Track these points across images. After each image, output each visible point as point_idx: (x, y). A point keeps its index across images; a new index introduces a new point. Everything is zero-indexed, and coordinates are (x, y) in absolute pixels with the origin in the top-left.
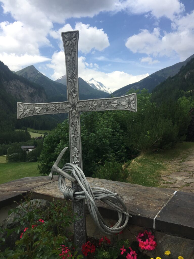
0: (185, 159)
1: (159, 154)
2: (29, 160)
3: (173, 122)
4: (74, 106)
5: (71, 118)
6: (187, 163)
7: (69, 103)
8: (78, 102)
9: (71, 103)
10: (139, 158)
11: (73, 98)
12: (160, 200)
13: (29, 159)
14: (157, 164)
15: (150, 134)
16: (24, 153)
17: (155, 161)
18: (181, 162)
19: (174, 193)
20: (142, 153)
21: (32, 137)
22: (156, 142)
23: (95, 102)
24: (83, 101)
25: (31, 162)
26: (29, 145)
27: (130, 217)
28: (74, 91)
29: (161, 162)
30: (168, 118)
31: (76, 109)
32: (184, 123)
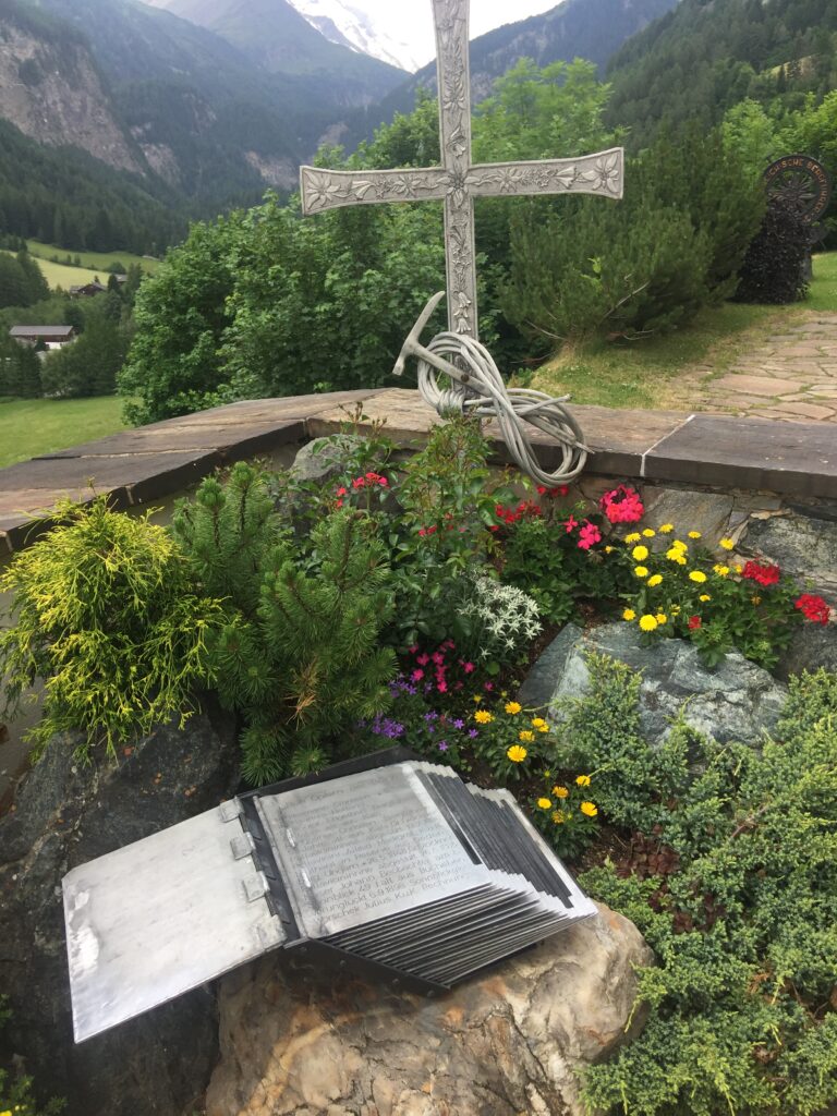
0: (725, 367)
1: (630, 352)
2: (54, 392)
3: (695, 222)
4: (458, 181)
5: (449, 212)
6: (732, 381)
7: (444, 171)
8: (469, 170)
9: (452, 171)
10: (554, 366)
11: (457, 157)
12: (654, 429)
13: (53, 387)
14: (624, 387)
15: (604, 271)
16: (27, 358)
17: (613, 376)
18: (708, 379)
19: (689, 419)
20: (565, 347)
21: (52, 286)
22: (625, 305)
23: (516, 171)
24: (485, 168)
25: (63, 398)
26: (43, 323)
27: (589, 454)
28: (460, 138)
29: (638, 378)
30: (674, 204)
31: (465, 189)
32: (738, 223)
